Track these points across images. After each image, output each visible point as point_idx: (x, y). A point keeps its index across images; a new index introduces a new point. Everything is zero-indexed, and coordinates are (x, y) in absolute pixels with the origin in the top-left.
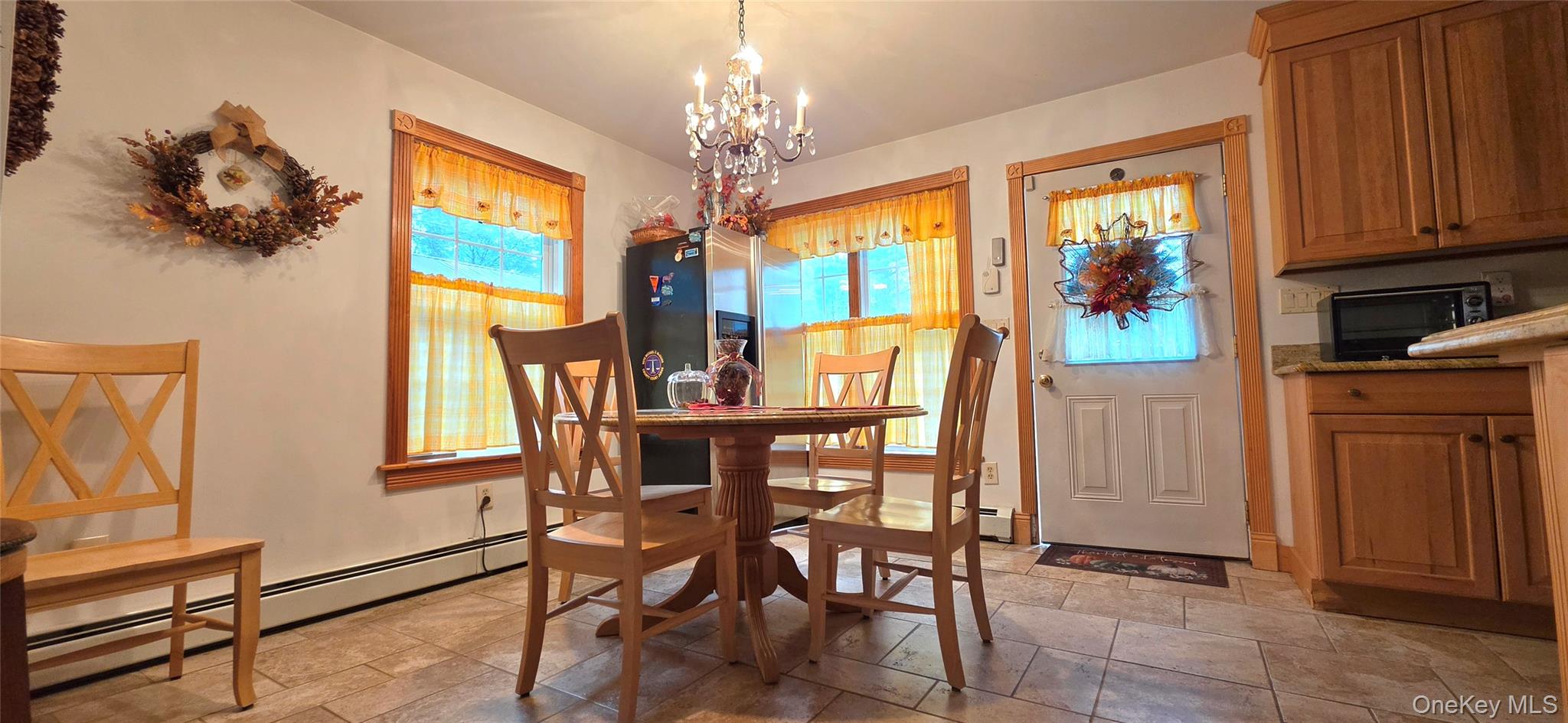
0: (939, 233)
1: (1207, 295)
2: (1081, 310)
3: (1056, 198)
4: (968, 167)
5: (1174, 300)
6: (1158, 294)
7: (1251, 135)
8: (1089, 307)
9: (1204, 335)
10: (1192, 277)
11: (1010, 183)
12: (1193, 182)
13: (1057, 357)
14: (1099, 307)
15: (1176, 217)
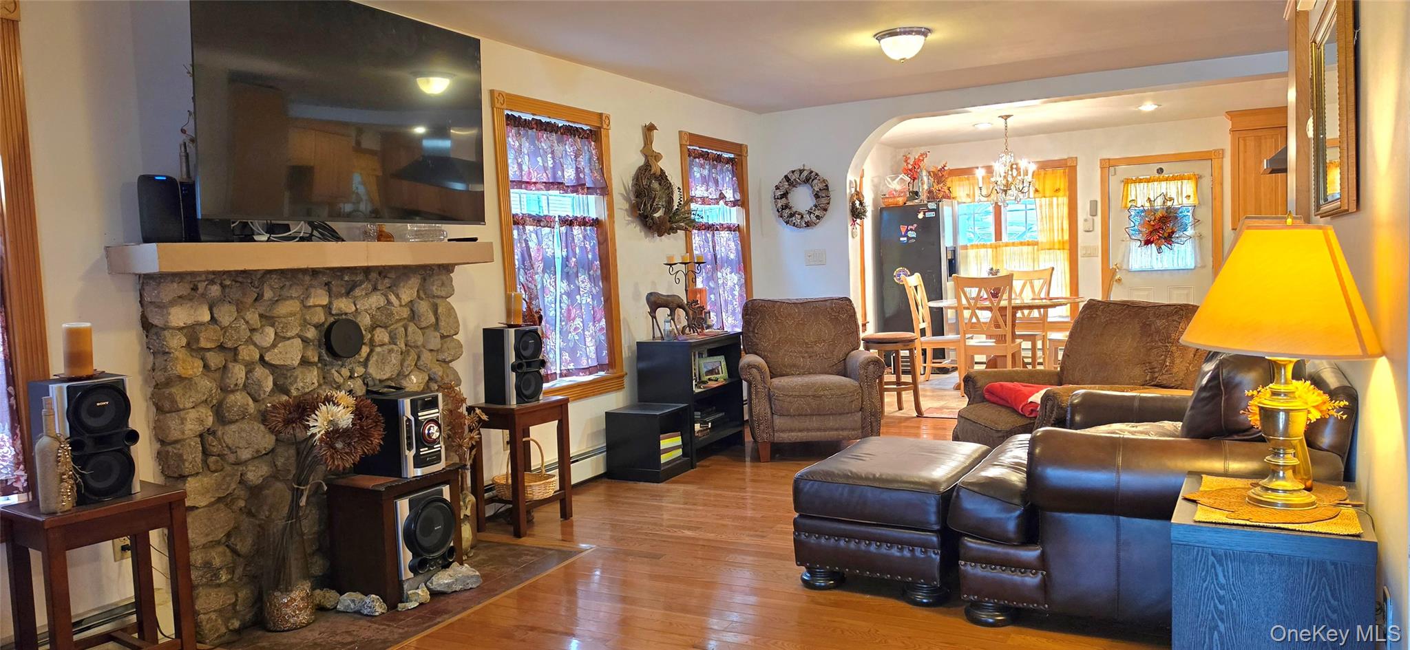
0: (1057, 194)
1: (1200, 237)
2: (1139, 243)
3: (1127, 182)
4: (1076, 158)
5: (1185, 239)
6: (1177, 236)
7: (1224, 159)
8: (1143, 242)
9: (1198, 257)
10: (1194, 227)
11: (1102, 171)
12: (1198, 178)
13: (1124, 267)
14: (1148, 242)
15: (1189, 197)
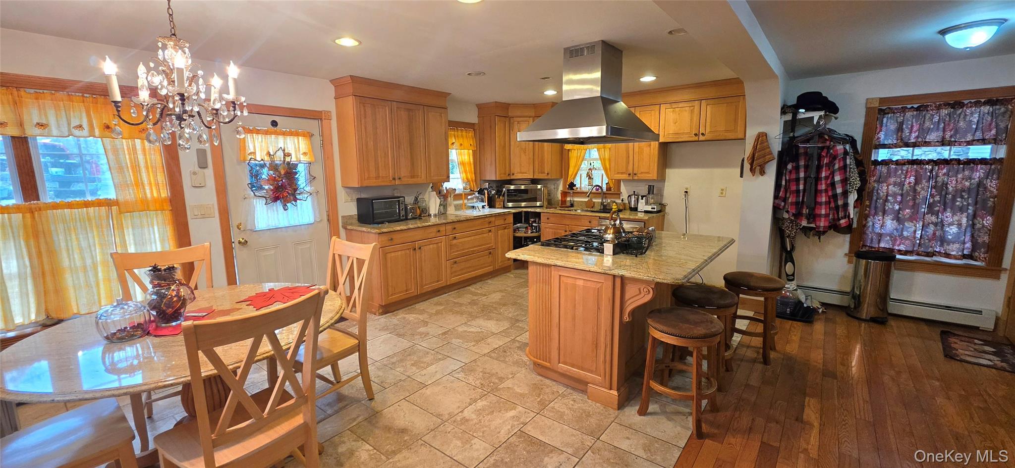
1: (317, 193)
2: (264, 201)
5: (306, 196)
6: (299, 192)
7: (331, 120)
8: (269, 199)
9: (316, 212)
10: (312, 183)
12: (309, 136)
13: (248, 227)
14: (276, 199)
15: (305, 154)
